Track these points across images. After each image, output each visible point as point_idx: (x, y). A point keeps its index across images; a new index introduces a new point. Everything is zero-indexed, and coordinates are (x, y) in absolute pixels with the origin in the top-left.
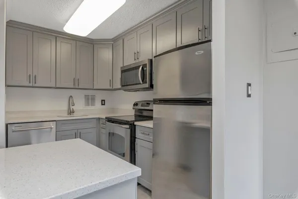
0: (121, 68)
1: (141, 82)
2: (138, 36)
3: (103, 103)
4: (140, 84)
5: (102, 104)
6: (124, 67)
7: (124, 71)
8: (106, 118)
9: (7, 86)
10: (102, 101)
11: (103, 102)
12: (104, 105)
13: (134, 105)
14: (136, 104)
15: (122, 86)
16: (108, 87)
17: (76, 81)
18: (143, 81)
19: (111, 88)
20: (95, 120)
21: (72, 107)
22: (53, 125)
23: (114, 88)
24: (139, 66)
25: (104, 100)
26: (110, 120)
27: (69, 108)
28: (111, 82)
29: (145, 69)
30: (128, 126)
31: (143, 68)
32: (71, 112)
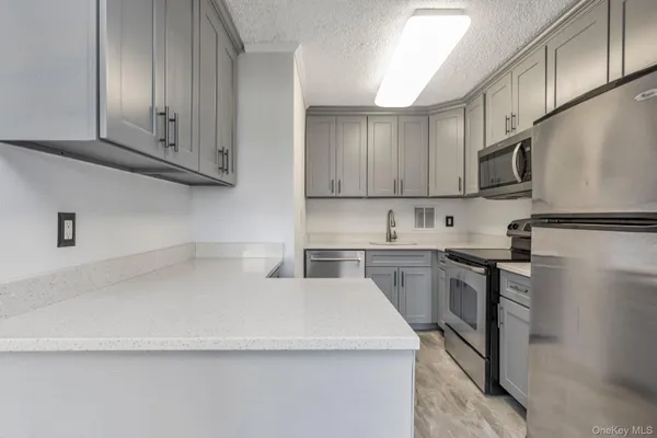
0: (479, 152)
1: (520, 181)
2: (515, 80)
3: (450, 223)
4: (516, 182)
5: (447, 225)
6: (485, 149)
7: (485, 158)
8: (446, 251)
9: (308, 198)
10: (447, 218)
11: (449, 221)
12: (452, 225)
13: (509, 227)
14: (513, 226)
15: (481, 189)
16: (457, 193)
17: (398, 184)
18: (522, 177)
19: (462, 193)
20: (430, 254)
21: (393, 229)
22: (360, 256)
23: (468, 192)
24: (515, 145)
25: (452, 218)
26: (453, 255)
27: (389, 231)
28: (462, 183)
29: (528, 149)
30: (482, 270)
31: (522, 148)
32: (391, 237)
